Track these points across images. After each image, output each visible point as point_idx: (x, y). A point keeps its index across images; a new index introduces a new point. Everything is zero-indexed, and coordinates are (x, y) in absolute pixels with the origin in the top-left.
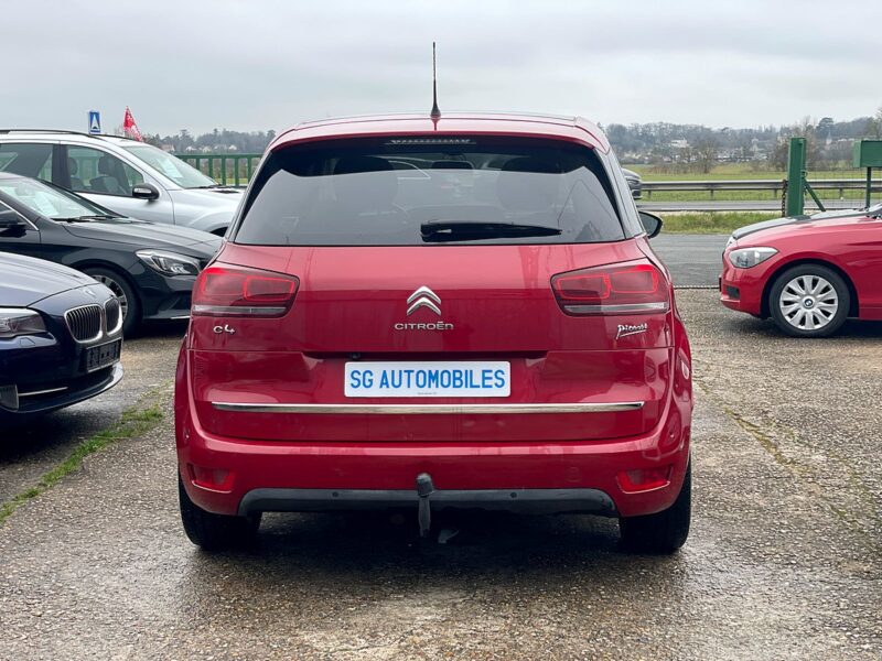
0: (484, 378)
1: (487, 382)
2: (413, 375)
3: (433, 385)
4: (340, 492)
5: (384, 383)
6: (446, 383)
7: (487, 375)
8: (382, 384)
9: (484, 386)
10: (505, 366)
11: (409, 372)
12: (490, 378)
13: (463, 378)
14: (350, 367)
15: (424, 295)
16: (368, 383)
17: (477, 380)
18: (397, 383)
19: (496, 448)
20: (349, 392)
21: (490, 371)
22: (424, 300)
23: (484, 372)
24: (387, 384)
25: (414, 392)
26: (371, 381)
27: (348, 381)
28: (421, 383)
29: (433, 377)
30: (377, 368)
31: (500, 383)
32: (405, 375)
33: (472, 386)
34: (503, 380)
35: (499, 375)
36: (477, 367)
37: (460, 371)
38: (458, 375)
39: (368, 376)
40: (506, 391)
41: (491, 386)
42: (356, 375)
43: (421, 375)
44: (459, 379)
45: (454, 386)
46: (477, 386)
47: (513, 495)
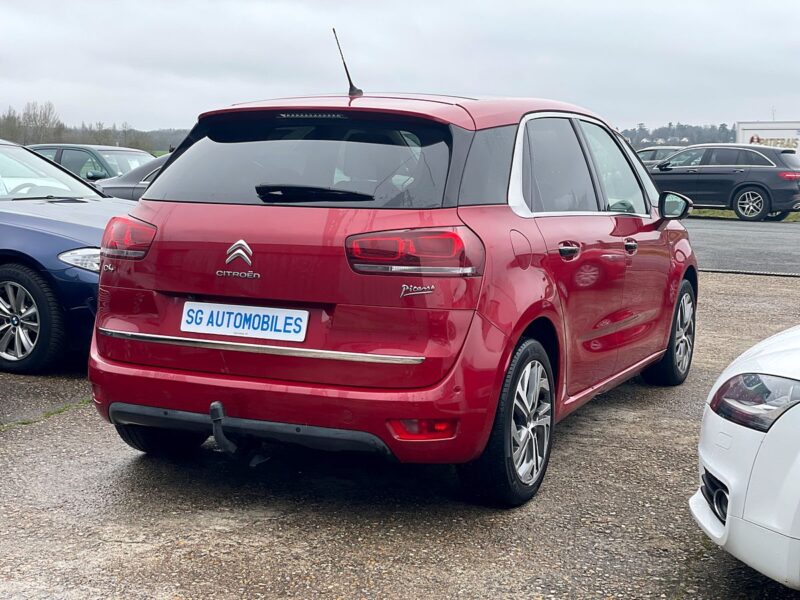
0: (286, 324)
1: (288, 327)
2: (233, 317)
3: (246, 326)
4: (169, 411)
5: (210, 322)
6: (256, 326)
7: (289, 321)
8: (209, 322)
9: (285, 331)
10: (304, 315)
11: (230, 314)
12: (291, 324)
13: (270, 323)
14: (188, 305)
15: (241, 247)
16: (198, 321)
17: (280, 325)
18: (219, 323)
19: (285, 386)
20: (184, 327)
21: (291, 318)
22: (240, 251)
23: (287, 318)
24: (212, 323)
25: (230, 331)
26: (201, 319)
27: (185, 317)
28: (237, 324)
29: (247, 320)
30: (208, 308)
31: (297, 329)
32: (227, 316)
33: (275, 330)
34: (300, 327)
35: (298, 322)
36: (282, 313)
37: (268, 316)
38: (266, 319)
39: (199, 315)
40: (301, 337)
41: (289, 332)
42: (191, 314)
43: (239, 317)
44: (267, 323)
45: (262, 329)
46: (280, 331)
47: (298, 430)
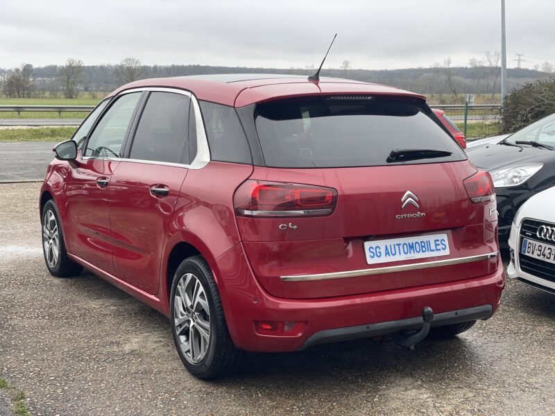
0: (436, 245)
1: (438, 247)
2: (401, 247)
3: (412, 252)
4: (370, 326)
5: (387, 253)
6: (418, 250)
7: (437, 243)
8: (386, 254)
9: (437, 250)
10: (445, 236)
11: (399, 245)
12: (439, 245)
13: (426, 246)
14: (367, 245)
15: (409, 196)
16: (379, 254)
17: (433, 247)
18: (394, 253)
19: (450, 287)
20: (370, 261)
21: (438, 240)
23: (435, 241)
24: (388, 253)
25: (403, 257)
26: (380, 252)
27: (368, 254)
28: (406, 251)
29: (411, 247)
30: (382, 244)
31: (444, 247)
32: (397, 247)
33: (431, 250)
34: (444, 245)
35: (443, 242)
36: (430, 238)
37: (424, 242)
38: (423, 244)
39: (378, 249)
40: (447, 252)
41: (440, 250)
42: (371, 250)
43: (405, 246)
44: (424, 246)
45: (423, 252)
46: (434, 250)
47: (456, 314)
